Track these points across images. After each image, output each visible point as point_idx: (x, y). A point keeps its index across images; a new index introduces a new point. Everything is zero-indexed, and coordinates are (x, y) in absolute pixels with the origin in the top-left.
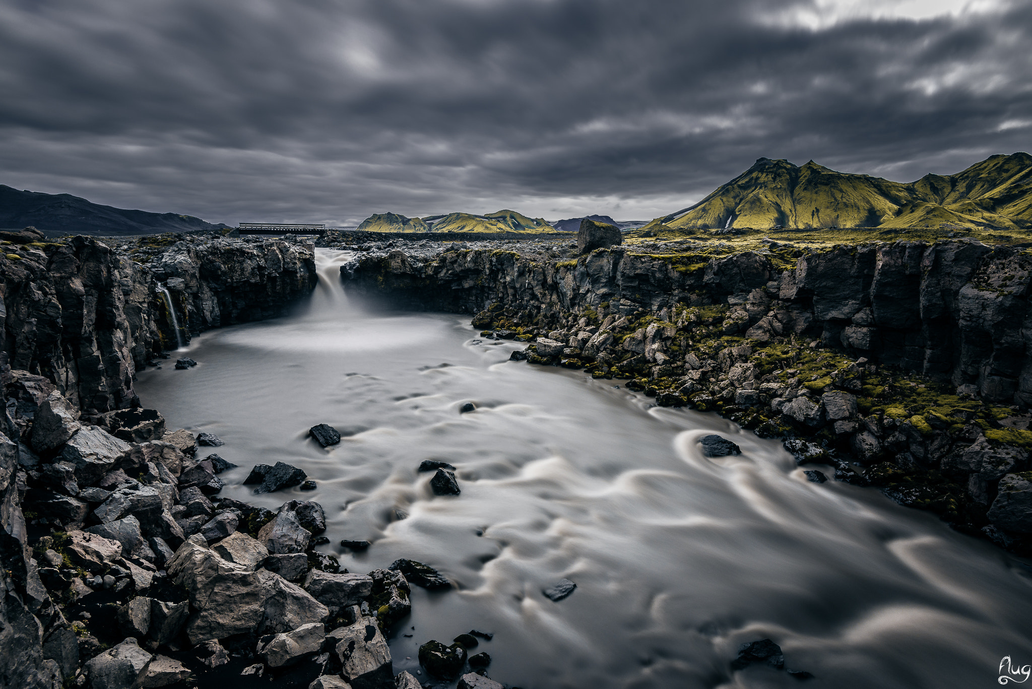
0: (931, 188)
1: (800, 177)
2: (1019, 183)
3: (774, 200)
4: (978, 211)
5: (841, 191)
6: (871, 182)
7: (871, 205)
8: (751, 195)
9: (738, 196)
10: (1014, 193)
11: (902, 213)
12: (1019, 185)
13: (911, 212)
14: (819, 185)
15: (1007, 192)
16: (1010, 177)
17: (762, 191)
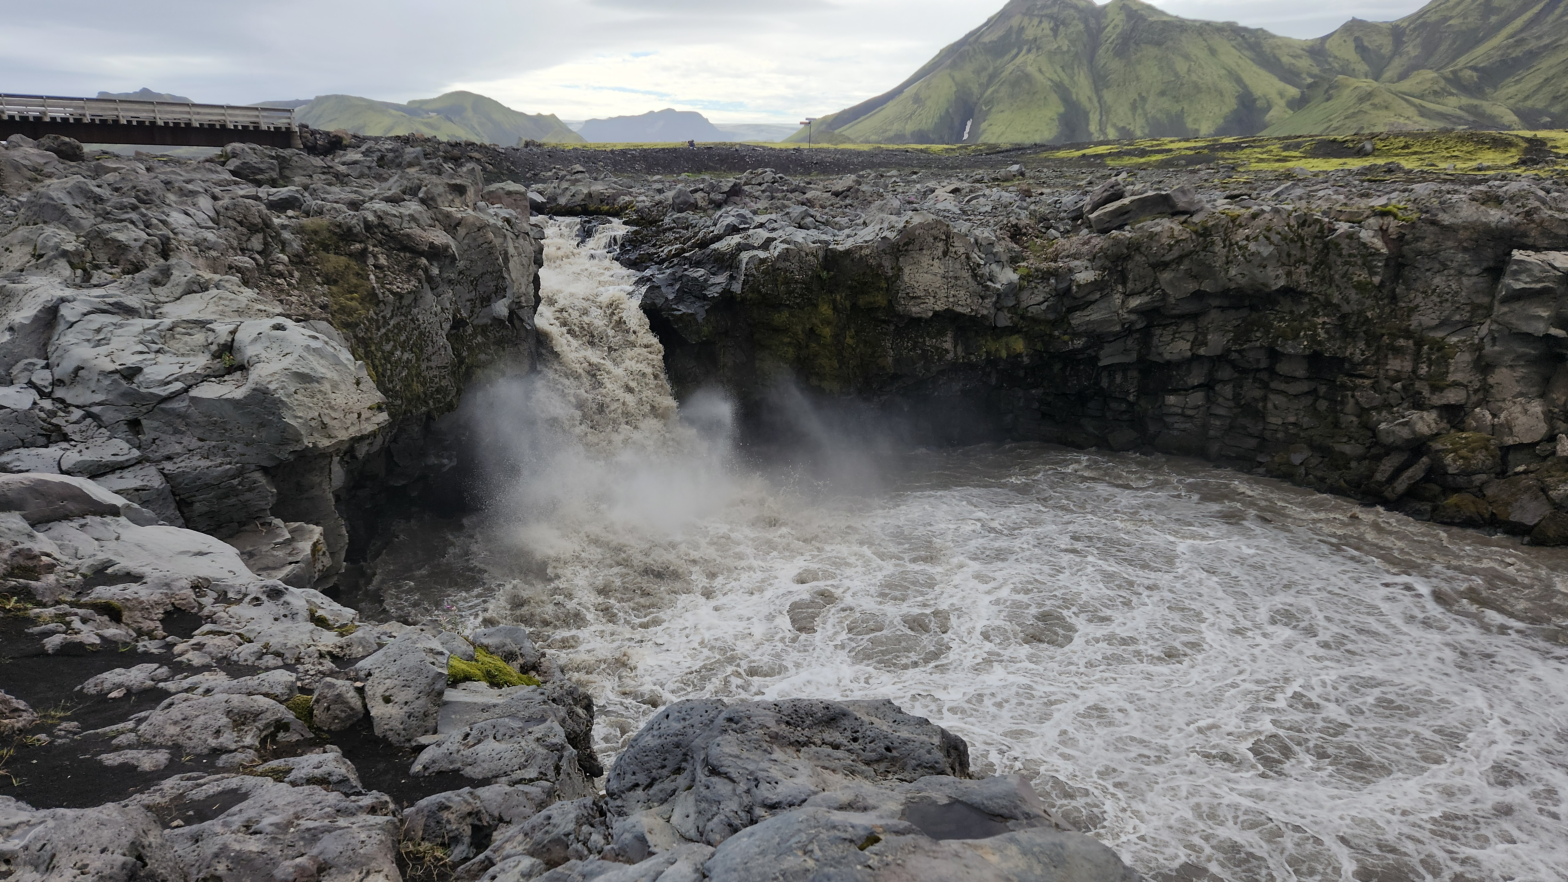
0: (1356, 47)
1: (1105, 28)
2: (1523, 35)
3: (1055, 77)
4: (1452, 94)
5: (1187, 57)
6: (1243, 37)
7: (1245, 87)
8: (1010, 67)
9: (985, 69)
10: (1514, 55)
11: (1308, 102)
12: (1523, 40)
13: (1328, 100)
14: (1143, 46)
15: (1502, 55)
16: (1503, 24)
17: (1032, 56)
